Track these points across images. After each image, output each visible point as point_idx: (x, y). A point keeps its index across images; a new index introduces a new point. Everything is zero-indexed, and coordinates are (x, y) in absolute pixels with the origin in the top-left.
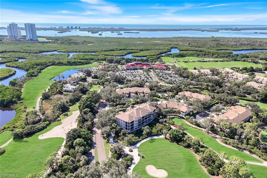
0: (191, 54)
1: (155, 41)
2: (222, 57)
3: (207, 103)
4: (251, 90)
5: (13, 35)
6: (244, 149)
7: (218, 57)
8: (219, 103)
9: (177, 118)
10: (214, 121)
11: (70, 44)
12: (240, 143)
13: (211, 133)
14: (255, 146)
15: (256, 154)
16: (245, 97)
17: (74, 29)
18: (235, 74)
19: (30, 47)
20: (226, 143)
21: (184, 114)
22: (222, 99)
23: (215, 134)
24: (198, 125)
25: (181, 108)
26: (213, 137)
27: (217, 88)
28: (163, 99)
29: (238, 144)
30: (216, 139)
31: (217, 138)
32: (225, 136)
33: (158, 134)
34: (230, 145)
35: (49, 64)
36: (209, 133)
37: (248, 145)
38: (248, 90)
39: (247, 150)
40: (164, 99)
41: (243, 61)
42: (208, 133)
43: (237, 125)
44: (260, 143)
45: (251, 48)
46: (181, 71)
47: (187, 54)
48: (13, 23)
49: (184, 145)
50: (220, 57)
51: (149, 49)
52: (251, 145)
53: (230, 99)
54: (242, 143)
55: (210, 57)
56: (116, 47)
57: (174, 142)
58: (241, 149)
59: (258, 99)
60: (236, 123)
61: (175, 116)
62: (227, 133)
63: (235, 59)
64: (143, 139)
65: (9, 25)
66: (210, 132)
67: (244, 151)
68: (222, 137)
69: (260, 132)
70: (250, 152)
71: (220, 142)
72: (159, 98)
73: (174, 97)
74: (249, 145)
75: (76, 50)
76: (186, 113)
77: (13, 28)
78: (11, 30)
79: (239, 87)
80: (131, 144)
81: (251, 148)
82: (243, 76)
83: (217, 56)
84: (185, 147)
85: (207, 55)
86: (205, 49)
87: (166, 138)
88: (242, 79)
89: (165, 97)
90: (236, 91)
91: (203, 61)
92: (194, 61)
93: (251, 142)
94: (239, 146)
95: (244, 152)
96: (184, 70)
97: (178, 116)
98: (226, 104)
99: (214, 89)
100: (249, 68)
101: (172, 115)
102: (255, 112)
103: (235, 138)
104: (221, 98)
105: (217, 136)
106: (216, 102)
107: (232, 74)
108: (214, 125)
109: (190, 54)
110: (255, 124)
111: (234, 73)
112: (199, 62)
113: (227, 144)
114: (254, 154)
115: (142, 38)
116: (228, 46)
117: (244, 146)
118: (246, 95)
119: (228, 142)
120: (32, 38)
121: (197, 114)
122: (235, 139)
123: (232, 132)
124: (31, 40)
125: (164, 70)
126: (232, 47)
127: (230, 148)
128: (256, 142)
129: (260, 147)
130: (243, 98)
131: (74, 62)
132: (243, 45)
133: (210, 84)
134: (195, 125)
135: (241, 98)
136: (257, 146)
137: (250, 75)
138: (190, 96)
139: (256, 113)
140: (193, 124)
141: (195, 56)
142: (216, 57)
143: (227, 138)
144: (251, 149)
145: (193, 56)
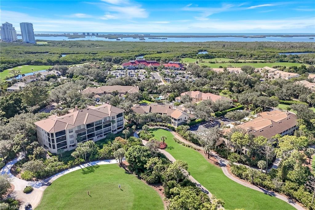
0: (223, 55)
1: (182, 45)
2: (264, 58)
3: (220, 105)
4: (300, 91)
5: (7, 38)
6: (277, 191)
7: (258, 59)
8: (245, 109)
9: (163, 129)
10: (224, 132)
11: (72, 46)
12: (268, 177)
13: (216, 157)
14: (300, 183)
15: (301, 202)
16: (290, 100)
17: (91, 35)
18: (278, 73)
19: (18, 48)
20: (240, 176)
21: (177, 122)
22: (249, 100)
23: (224, 158)
24: (195, 141)
25: (174, 112)
26: (217, 163)
27: (245, 88)
28: (156, 102)
29: (264, 179)
30: (222, 168)
31: (224, 165)
32: (240, 162)
33: (110, 156)
34: (247, 179)
35: (21, 63)
36: (212, 156)
37: (286, 181)
38: (295, 91)
39: (284, 192)
40: (158, 102)
41: (292, 62)
42: (210, 155)
43: (264, 139)
44: (312, 177)
45: (304, 51)
46: (199, 69)
47: (216, 55)
48: (7, 22)
49: (149, 178)
50: (261, 58)
51: (169, 51)
52: (292, 181)
53: (263, 99)
54: (273, 176)
55: (248, 58)
56: (128, 49)
57: (132, 173)
58: (270, 189)
59: (311, 103)
60: (262, 136)
61: (161, 125)
62: (246, 156)
63: (281, 60)
64: (72, 167)
65: (2, 25)
66: (214, 153)
67: (276, 194)
68: (235, 163)
69: (312, 154)
70: (290, 196)
71: (229, 174)
72: (150, 101)
73: (174, 99)
74: (288, 180)
75: (73, 51)
76: (180, 121)
77: (7, 28)
78: (4, 32)
79: (281, 87)
80: (39, 175)
81: (292, 188)
82: (289, 75)
83: (257, 57)
84: (150, 183)
85: (244, 55)
86: (243, 51)
87: (122, 165)
88: (287, 78)
89: (159, 100)
90: (275, 91)
91: (237, 62)
92: (224, 62)
93: (292, 175)
94: (266, 183)
95: (277, 197)
96: (202, 68)
97: (166, 126)
98: (254, 107)
99: (241, 90)
100: (300, 68)
101: (156, 125)
102: (304, 119)
103: (258, 165)
104: (247, 100)
105: (226, 162)
106: (239, 107)
107: (273, 73)
108: (224, 142)
109: (221, 55)
110: (302, 138)
111: (276, 72)
112: (231, 63)
113: (242, 178)
114: (297, 202)
115: (167, 42)
116: (273, 49)
117: (276, 183)
118: (292, 98)
119: (243, 175)
120: (28, 41)
121: (201, 124)
122: (258, 168)
123: (254, 153)
124: (27, 42)
125: (178, 69)
126: (279, 49)
127: (247, 186)
128: (304, 175)
129: (310, 186)
130: (285, 102)
131: (57, 61)
132: (294, 47)
133: (235, 82)
134: (190, 141)
135: (283, 101)
136: (305, 185)
137: (300, 74)
138: (197, 98)
139: (306, 121)
140: (187, 138)
141: (228, 57)
142: (256, 59)
143: (244, 166)
144: (292, 191)
145: (224, 57)
